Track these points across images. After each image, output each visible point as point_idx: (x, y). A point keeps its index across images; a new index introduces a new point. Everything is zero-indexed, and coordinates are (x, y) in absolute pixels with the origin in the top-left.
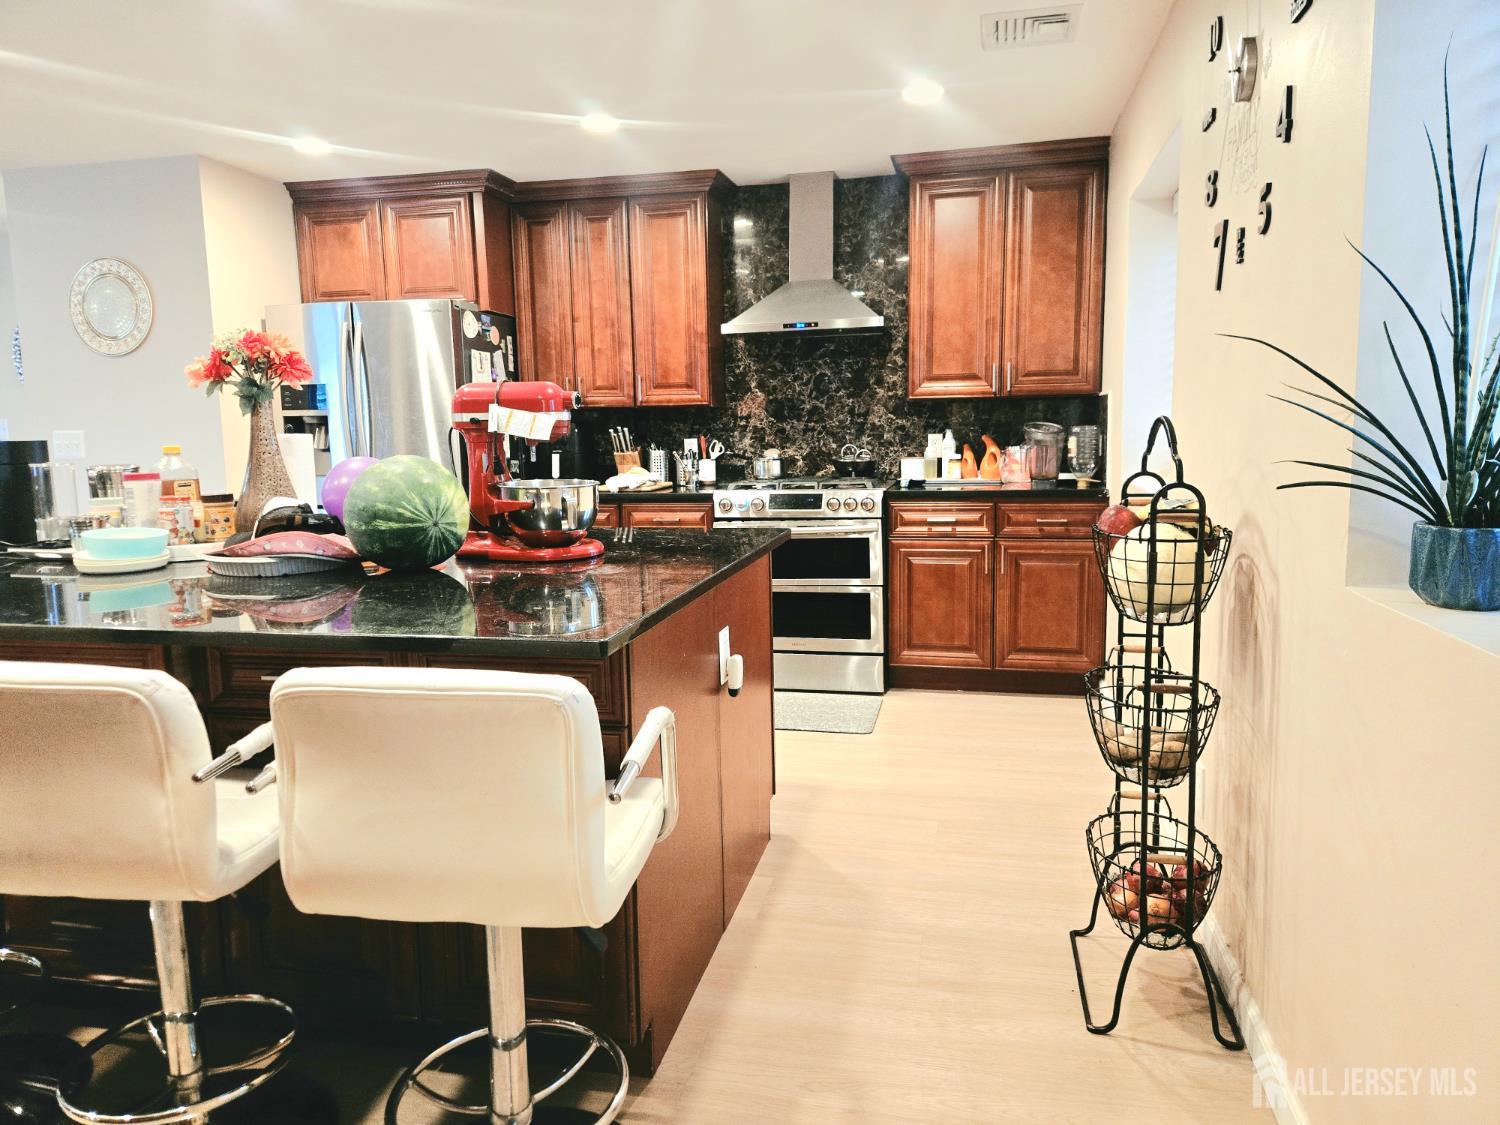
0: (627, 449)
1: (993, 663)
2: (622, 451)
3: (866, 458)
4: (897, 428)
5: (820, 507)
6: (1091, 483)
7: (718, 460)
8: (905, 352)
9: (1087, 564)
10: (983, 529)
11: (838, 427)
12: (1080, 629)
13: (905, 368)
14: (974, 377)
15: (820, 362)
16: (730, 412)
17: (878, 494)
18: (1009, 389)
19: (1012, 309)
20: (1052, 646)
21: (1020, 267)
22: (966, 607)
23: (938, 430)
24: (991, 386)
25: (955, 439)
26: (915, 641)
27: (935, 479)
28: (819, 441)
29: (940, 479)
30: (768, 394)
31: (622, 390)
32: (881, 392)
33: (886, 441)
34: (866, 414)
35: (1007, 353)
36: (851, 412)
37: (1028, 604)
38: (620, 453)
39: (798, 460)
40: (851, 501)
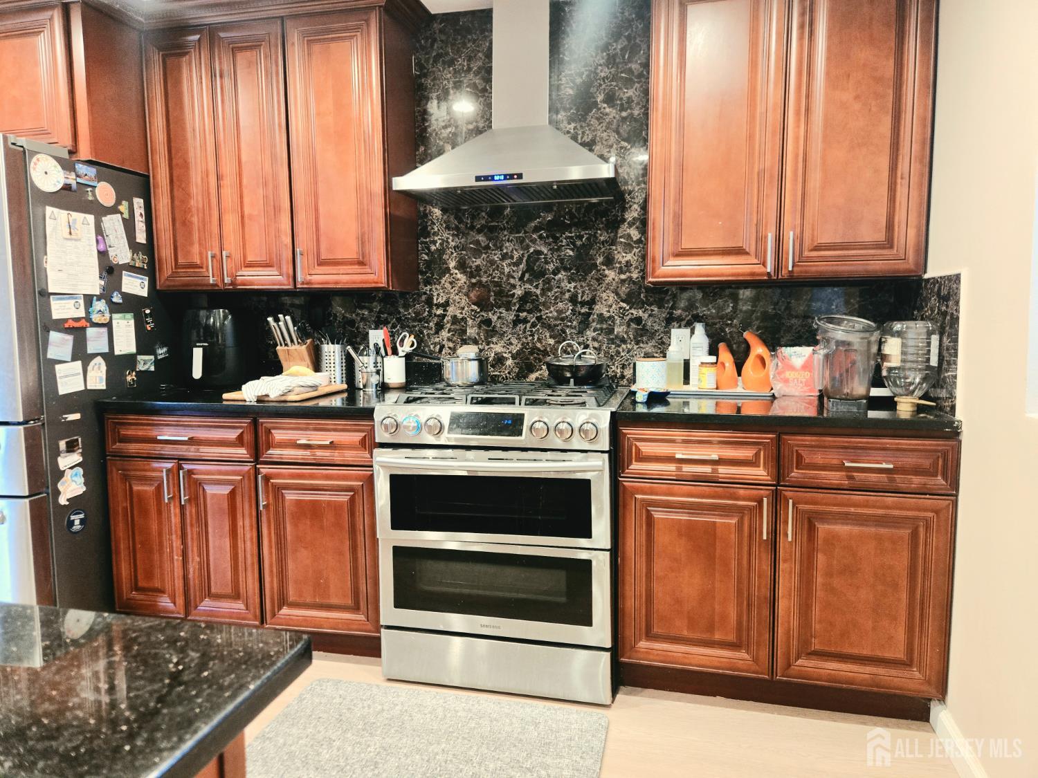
0: (292, 341)
1: (772, 671)
2: (286, 345)
3: (591, 358)
4: (631, 320)
5: (520, 434)
6: (918, 405)
7: (408, 357)
8: (643, 223)
9: (922, 531)
10: (760, 473)
11: (556, 319)
12: (910, 630)
13: (643, 242)
14: (739, 251)
15: (534, 236)
16: (424, 297)
17: (603, 418)
18: (790, 269)
19: (797, 156)
20: (866, 652)
21: (808, 96)
22: (733, 583)
23: (683, 323)
24: (764, 264)
25: (708, 336)
26: (656, 630)
27: (681, 388)
28: (532, 335)
29: (686, 388)
30: (471, 275)
31: (280, 268)
32: (611, 275)
33: (617, 337)
34: (591, 303)
35: (787, 219)
36: (573, 300)
37: (830, 589)
38: (284, 347)
39: (507, 359)
40: (563, 426)
